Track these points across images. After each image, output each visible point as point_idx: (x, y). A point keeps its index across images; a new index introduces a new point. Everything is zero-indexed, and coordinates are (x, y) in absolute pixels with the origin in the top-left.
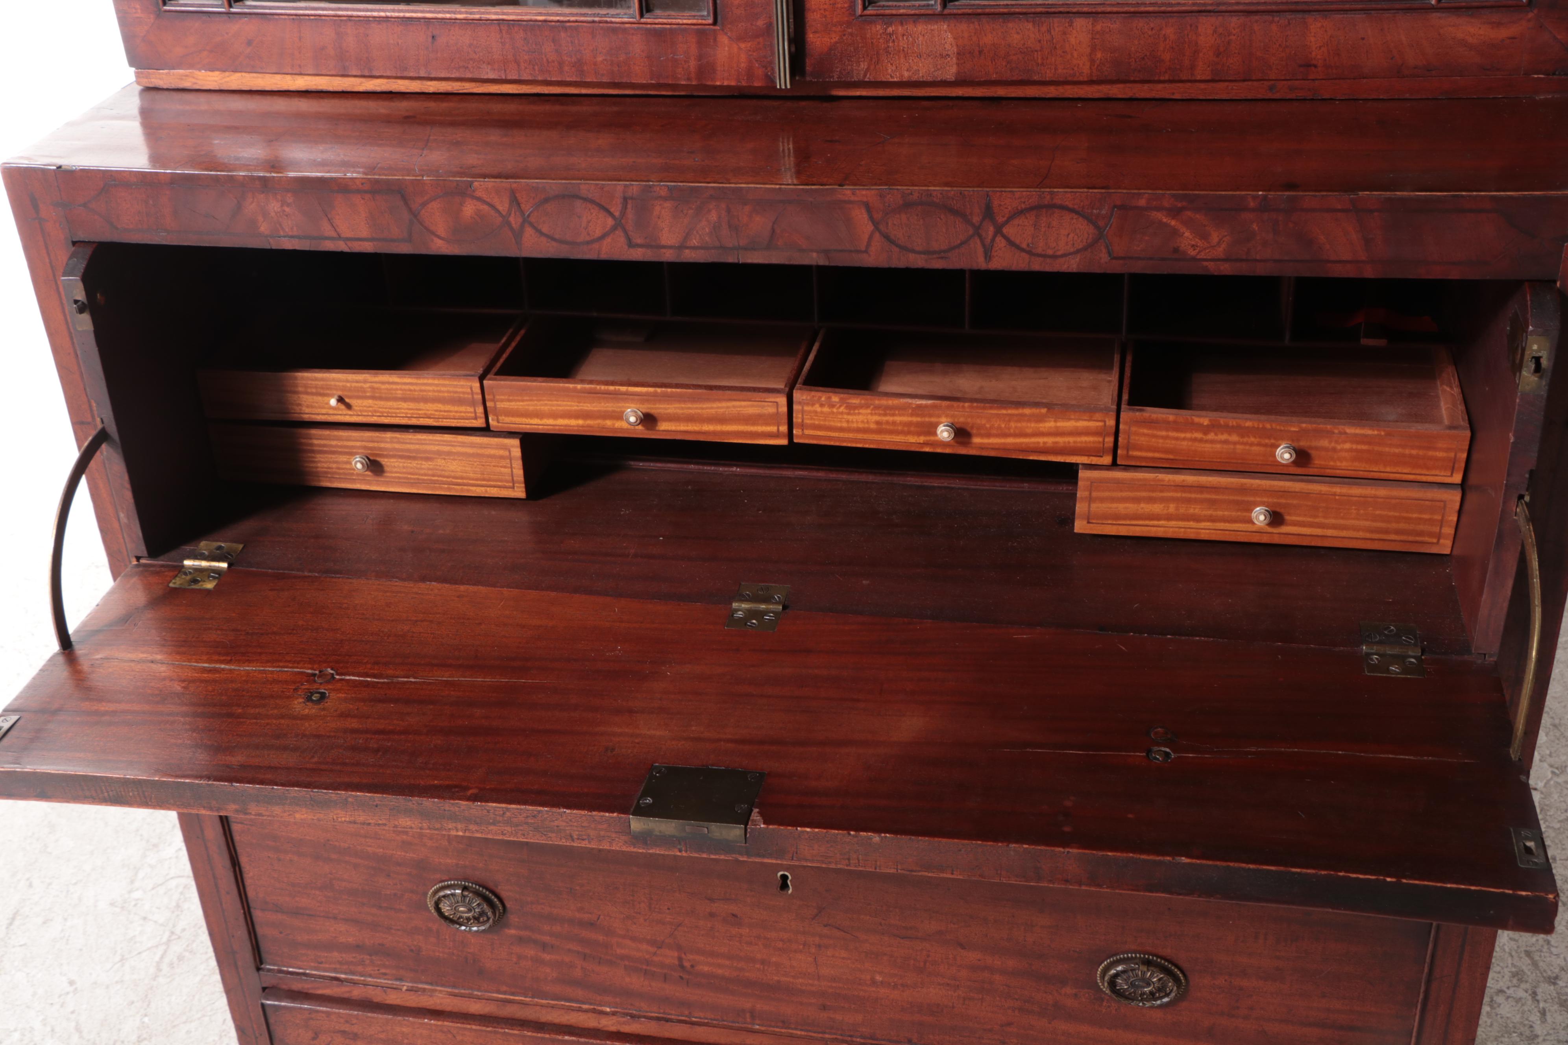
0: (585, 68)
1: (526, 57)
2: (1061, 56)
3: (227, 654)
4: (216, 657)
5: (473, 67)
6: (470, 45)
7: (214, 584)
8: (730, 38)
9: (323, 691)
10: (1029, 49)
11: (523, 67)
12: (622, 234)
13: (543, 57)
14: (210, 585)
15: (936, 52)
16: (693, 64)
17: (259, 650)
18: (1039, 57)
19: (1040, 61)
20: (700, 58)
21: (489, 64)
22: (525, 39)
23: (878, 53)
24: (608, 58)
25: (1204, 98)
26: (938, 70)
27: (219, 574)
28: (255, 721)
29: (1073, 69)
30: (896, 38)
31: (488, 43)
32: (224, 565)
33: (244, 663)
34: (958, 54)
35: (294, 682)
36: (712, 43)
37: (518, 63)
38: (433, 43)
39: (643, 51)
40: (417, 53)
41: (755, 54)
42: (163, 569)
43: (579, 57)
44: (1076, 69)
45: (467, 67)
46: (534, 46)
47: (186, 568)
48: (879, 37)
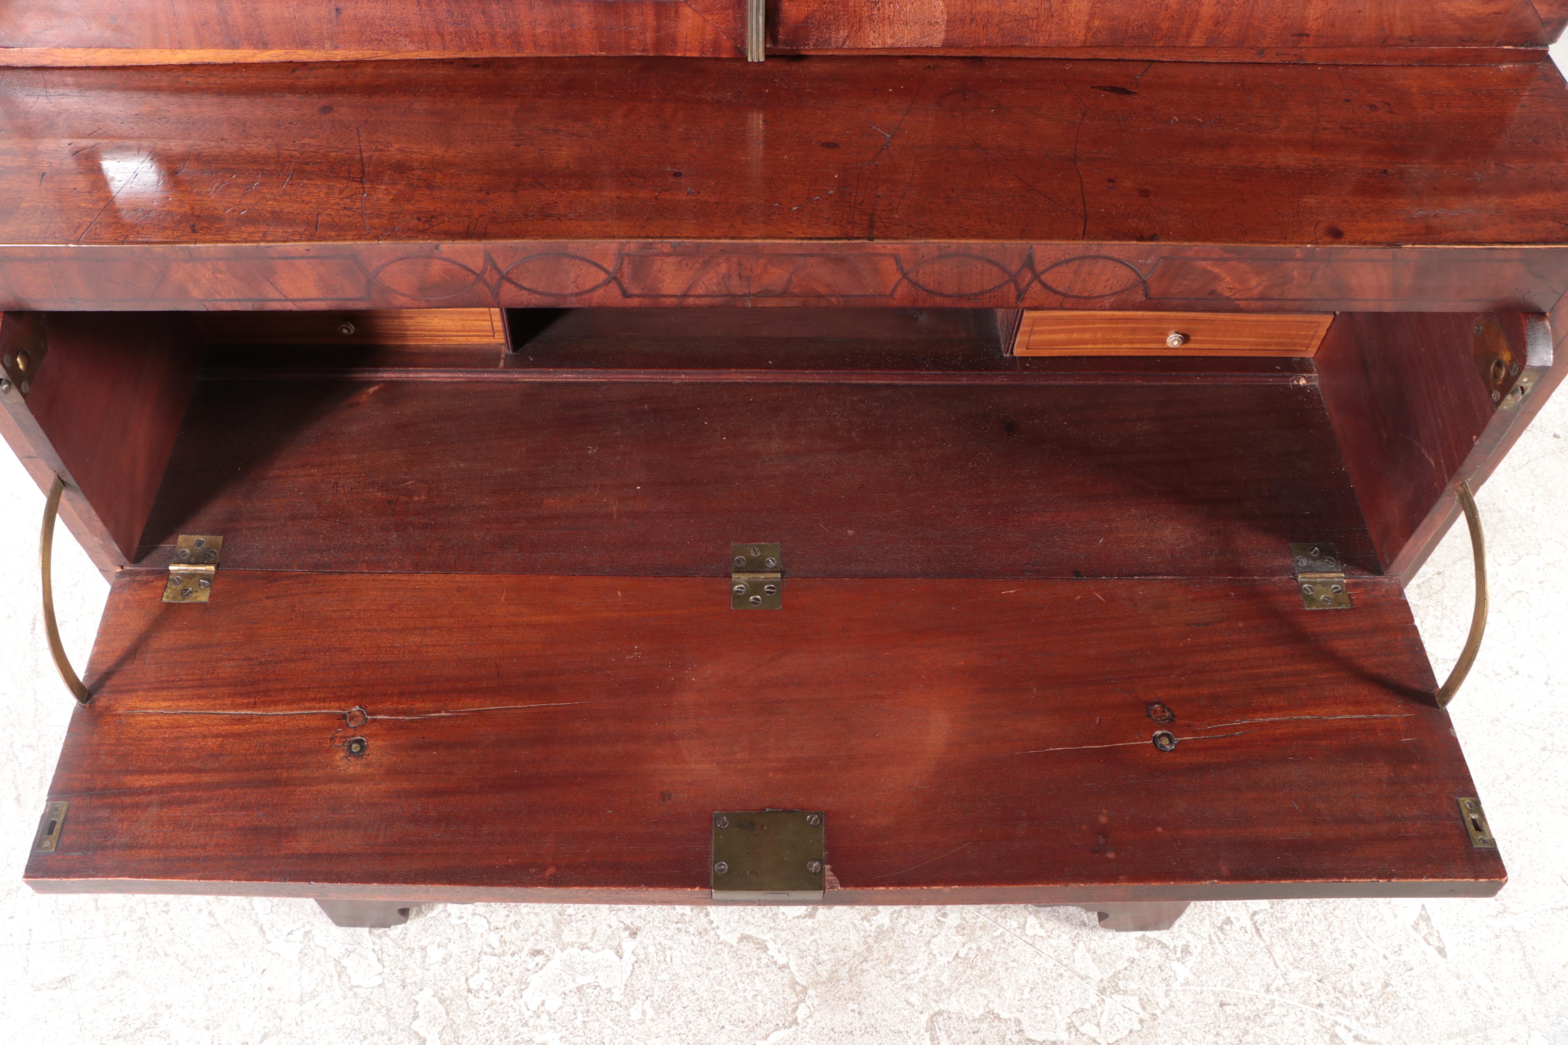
0: (522, 40)
1: (451, 29)
2: (1057, 24)
3: (248, 695)
4: (239, 700)
5: (389, 40)
6: (383, 18)
7: (208, 594)
8: (694, 10)
9: (359, 738)
10: (1025, 17)
11: (448, 40)
12: (616, 286)
13: (472, 29)
14: (203, 597)
15: (924, 20)
16: (649, 36)
17: (279, 686)
18: (1034, 25)
19: (1034, 28)
20: (658, 29)
21: (407, 36)
22: (449, 11)
23: (860, 21)
24: (550, 30)
25: (1192, 60)
26: (925, 37)
27: (209, 581)
28: (304, 788)
29: (1068, 36)
30: (882, 5)
31: (404, 15)
32: (212, 568)
33: (270, 706)
34: (948, 21)
35: (328, 729)
36: (673, 15)
37: (441, 35)
38: (337, 16)
39: (591, 23)
40: (319, 26)
41: (722, 26)
42: (151, 578)
43: (514, 28)
44: (1071, 35)
45: (381, 40)
46: (460, 18)
47: (173, 574)
48: (863, 5)
